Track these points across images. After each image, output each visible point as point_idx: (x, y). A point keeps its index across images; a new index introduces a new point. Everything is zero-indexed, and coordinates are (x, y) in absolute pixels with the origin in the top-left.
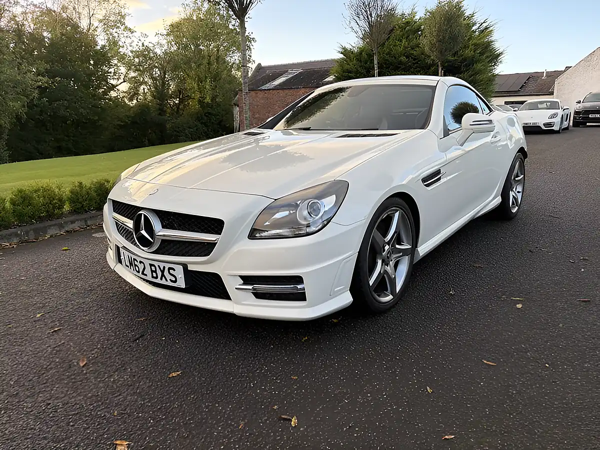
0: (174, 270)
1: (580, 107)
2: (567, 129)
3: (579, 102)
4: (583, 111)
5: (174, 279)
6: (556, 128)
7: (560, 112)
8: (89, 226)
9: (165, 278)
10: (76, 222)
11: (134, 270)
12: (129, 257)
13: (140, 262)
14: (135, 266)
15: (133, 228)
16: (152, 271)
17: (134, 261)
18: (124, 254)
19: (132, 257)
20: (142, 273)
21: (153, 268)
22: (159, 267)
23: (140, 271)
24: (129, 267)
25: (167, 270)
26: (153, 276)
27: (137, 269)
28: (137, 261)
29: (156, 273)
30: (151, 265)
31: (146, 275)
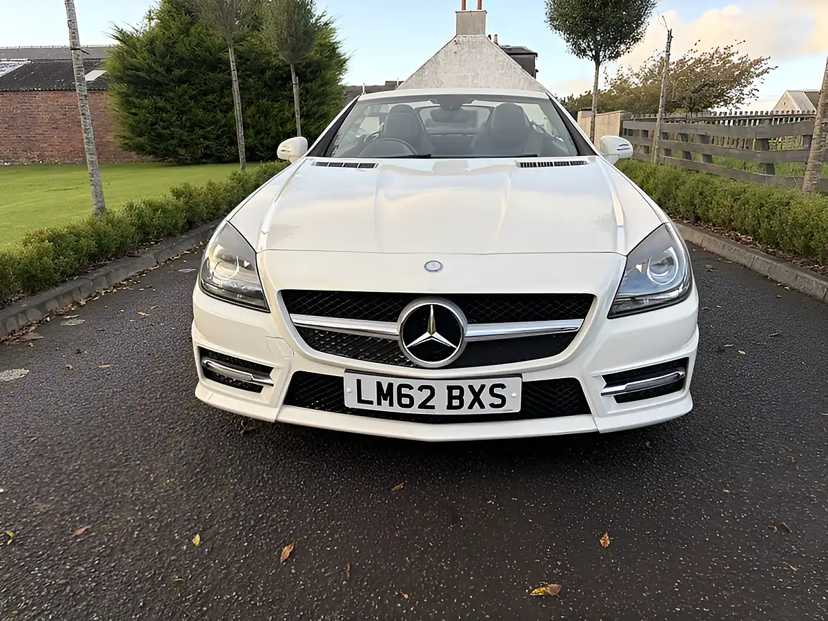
5: (499, 402)
9: (480, 403)
11: (391, 404)
12: (379, 384)
13: (421, 389)
14: (400, 396)
15: (398, 334)
16: (451, 398)
17: (400, 387)
18: (359, 382)
19: (396, 383)
20: (420, 407)
21: (456, 393)
22: (471, 387)
23: (417, 402)
24: (371, 403)
25: (487, 390)
26: (450, 407)
27: (406, 401)
28: (410, 387)
29: (460, 398)
30: (450, 389)
31: (433, 407)
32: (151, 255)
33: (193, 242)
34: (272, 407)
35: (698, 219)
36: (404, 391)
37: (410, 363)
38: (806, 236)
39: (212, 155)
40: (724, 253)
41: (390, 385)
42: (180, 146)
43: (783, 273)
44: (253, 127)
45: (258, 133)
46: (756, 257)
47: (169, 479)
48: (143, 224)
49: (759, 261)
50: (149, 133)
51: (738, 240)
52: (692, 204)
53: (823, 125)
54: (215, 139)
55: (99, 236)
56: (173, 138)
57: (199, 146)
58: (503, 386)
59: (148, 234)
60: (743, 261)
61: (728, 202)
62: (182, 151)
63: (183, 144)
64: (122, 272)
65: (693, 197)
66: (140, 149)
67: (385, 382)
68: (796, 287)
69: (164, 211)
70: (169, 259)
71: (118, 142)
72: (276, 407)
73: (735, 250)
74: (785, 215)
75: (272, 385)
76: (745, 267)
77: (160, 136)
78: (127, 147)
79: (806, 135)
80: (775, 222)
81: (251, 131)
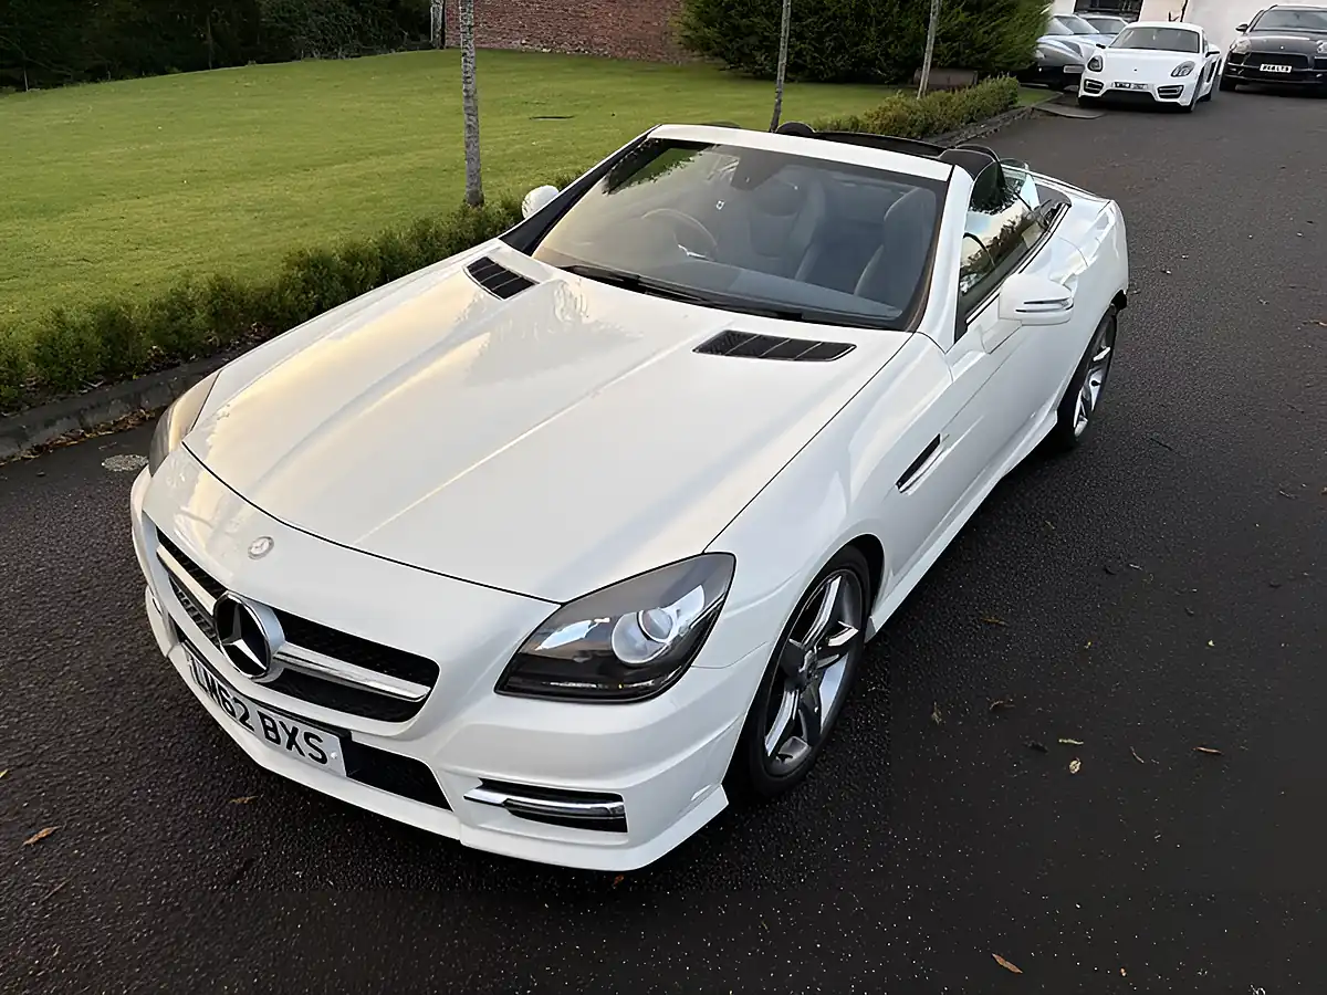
0: (320, 740)
1: (1241, 42)
2: (1207, 98)
3: (1243, 29)
4: (1247, 54)
5: (320, 757)
6: (1184, 100)
7: (1199, 61)
8: (89, 431)
9: (297, 747)
10: (58, 423)
11: (219, 702)
12: (206, 675)
13: (235, 700)
14: (222, 699)
16: (264, 726)
17: (220, 689)
18: (193, 660)
19: (216, 681)
21: (268, 723)
22: (283, 725)
23: (237, 715)
24: (206, 691)
25: (301, 735)
26: (267, 736)
27: (227, 705)
28: (227, 694)
30: (261, 716)
31: (252, 728)
41: (213, 682)
50: (721, 22)
56: (752, 33)
58: (318, 738)
67: (209, 674)
71: (679, 34)
78: (689, 43)
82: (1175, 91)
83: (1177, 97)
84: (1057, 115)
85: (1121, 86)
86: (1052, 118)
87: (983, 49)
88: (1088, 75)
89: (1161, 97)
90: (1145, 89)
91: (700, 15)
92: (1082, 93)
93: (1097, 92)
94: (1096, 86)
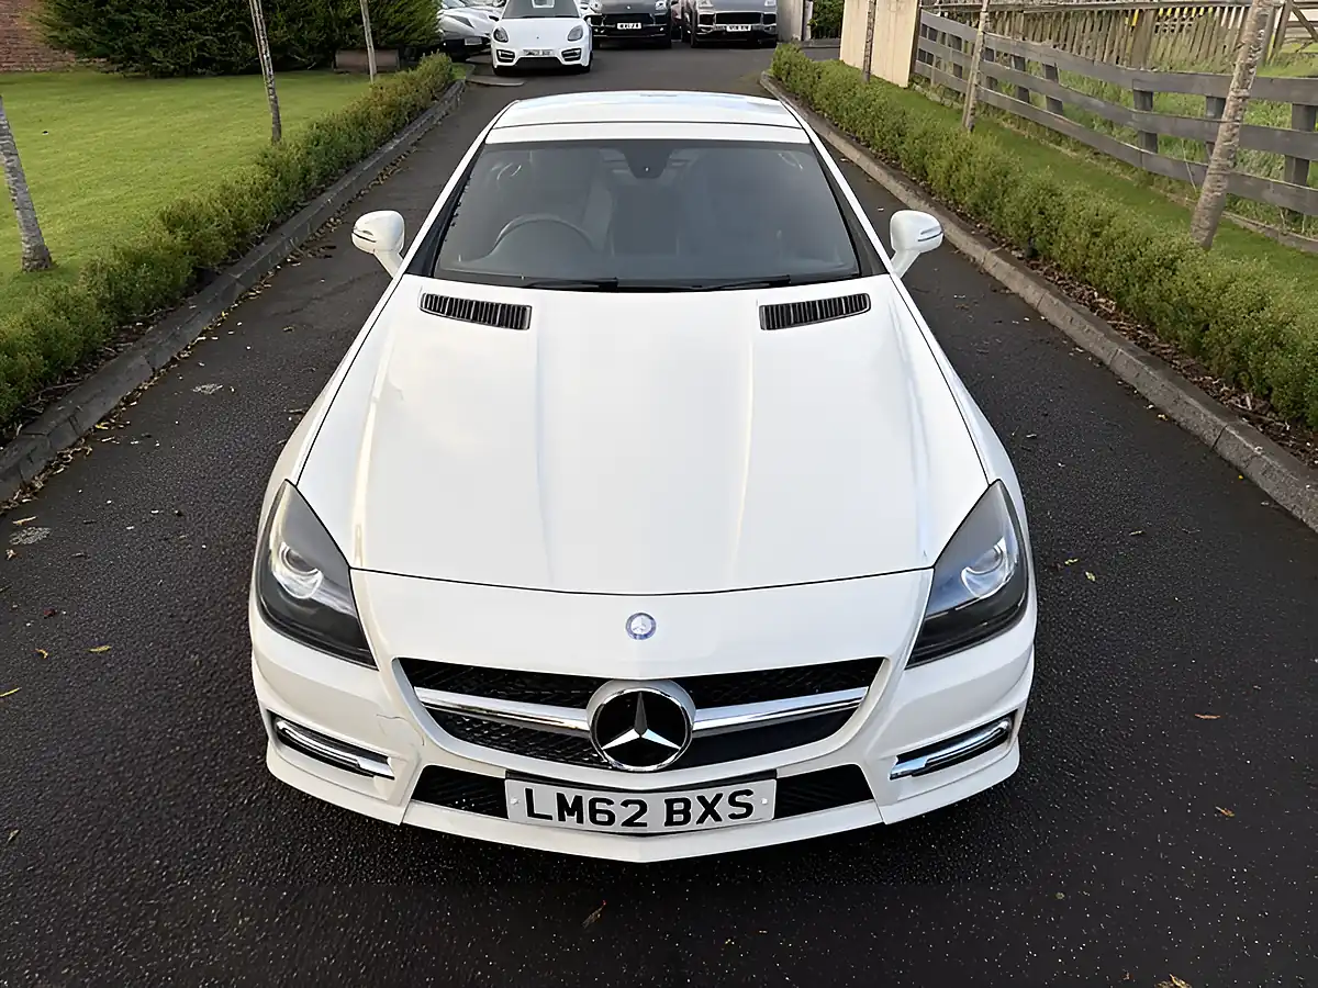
0: (750, 793)
1: (596, 6)
4: (604, 16)
5: (743, 812)
6: (585, 61)
9: (714, 815)
11: (580, 820)
12: (561, 798)
13: (625, 804)
14: (593, 812)
15: (588, 729)
16: (670, 812)
17: (593, 802)
18: (529, 793)
19: (587, 796)
20: (624, 824)
21: (678, 806)
22: (702, 799)
23: (619, 820)
24: (550, 818)
25: (725, 799)
26: (669, 822)
27: (600, 817)
28: (610, 802)
29: (686, 813)
30: (670, 803)
31: (645, 825)
32: (141, 360)
33: (210, 315)
34: (393, 805)
35: (1034, 254)
36: (599, 806)
37: (608, 764)
38: (1196, 324)
39: (215, 61)
40: (1072, 330)
41: (578, 800)
42: (151, 44)
43: (1155, 386)
44: (283, 8)
45: (291, 20)
46: (1120, 350)
47: (242, 917)
48: (119, 296)
49: (1123, 360)
50: (95, 20)
51: (1094, 307)
52: (1026, 226)
53: (1241, 100)
54: (216, 30)
55: (45, 341)
56: (138, 29)
57: (188, 44)
58: (748, 793)
59: (129, 310)
60: (1100, 353)
61: (1083, 238)
62: (156, 53)
63: (157, 39)
64: (95, 407)
65: (1029, 215)
66: (80, 47)
67: (570, 795)
68: (1175, 417)
69: (152, 265)
70: (173, 360)
71: (39, 35)
72: (399, 805)
73: (1089, 330)
74: (1167, 285)
75: (393, 778)
76: (1101, 363)
77: (112, 24)
78: (57, 44)
79: (1212, 97)
80: (1151, 293)
81: (280, 17)
82: (575, 54)
83: (578, 59)
84: (488, 85)
85: (530, 54)
86: (486, 88)
87: (397, 28)
88: (496, 46)
89: (566, 60)
90: (551, 55)
91: (65, 13)
92: (497, 63)
93: (511, 61)
94: (508, 56)
